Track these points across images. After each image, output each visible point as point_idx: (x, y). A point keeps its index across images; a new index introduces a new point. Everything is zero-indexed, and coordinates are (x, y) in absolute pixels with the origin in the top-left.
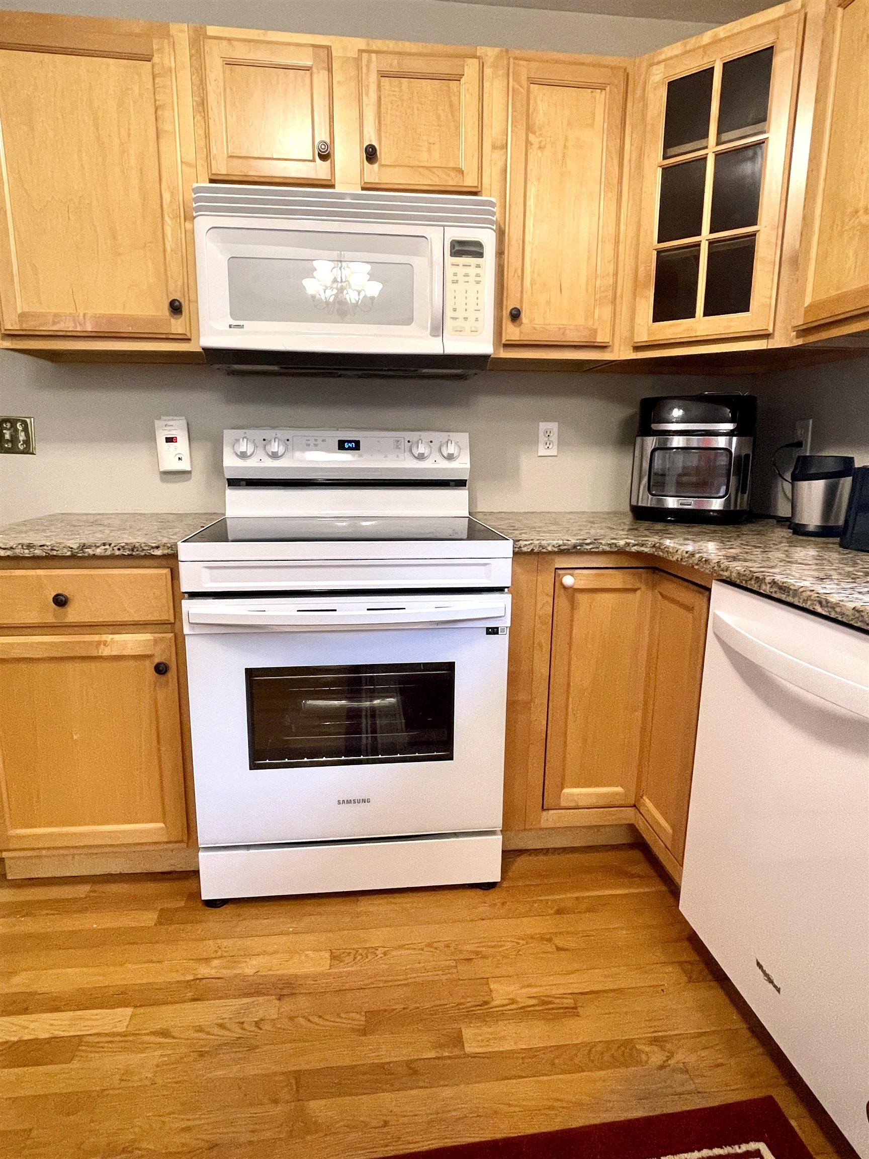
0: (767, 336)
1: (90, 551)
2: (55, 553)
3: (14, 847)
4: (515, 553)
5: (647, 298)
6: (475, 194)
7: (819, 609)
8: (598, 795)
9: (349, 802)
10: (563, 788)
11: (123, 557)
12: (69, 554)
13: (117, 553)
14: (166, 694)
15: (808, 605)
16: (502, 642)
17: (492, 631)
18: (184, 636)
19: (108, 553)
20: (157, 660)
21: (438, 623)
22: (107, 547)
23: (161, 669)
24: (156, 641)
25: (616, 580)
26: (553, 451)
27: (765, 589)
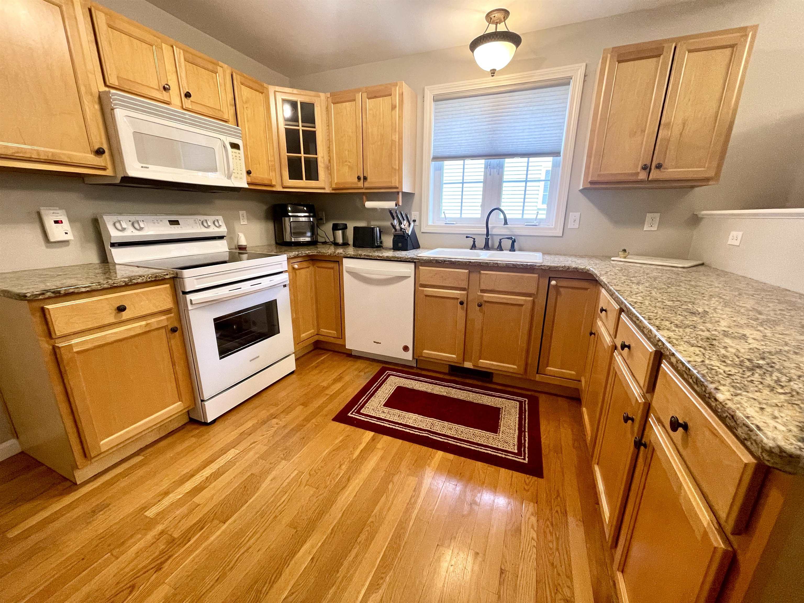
0: (324, 189)
1: (135, 281)
2: (115, 285)
3: (105, 450)
4: (288, 259)
5: (286, 171)
6: (226, 122)
7: (378, 258)
8: (308, 334)
9: (253, 359)
10: (300, 335)
11: (152, 281)
12: (124, 284)
13: (149, 280)
14: (176, 341)
15: (375, 258)
16: (287, 288)
17: (285, 286)
18: (188, 310)
19: (144, 280)
20: (170, 327)
21: (271, 286)
22: (143, 278)
23: (174, 330)
24: (167, 319)
25: (305, 264)
26: (246, 223)
27: (363, 257)
